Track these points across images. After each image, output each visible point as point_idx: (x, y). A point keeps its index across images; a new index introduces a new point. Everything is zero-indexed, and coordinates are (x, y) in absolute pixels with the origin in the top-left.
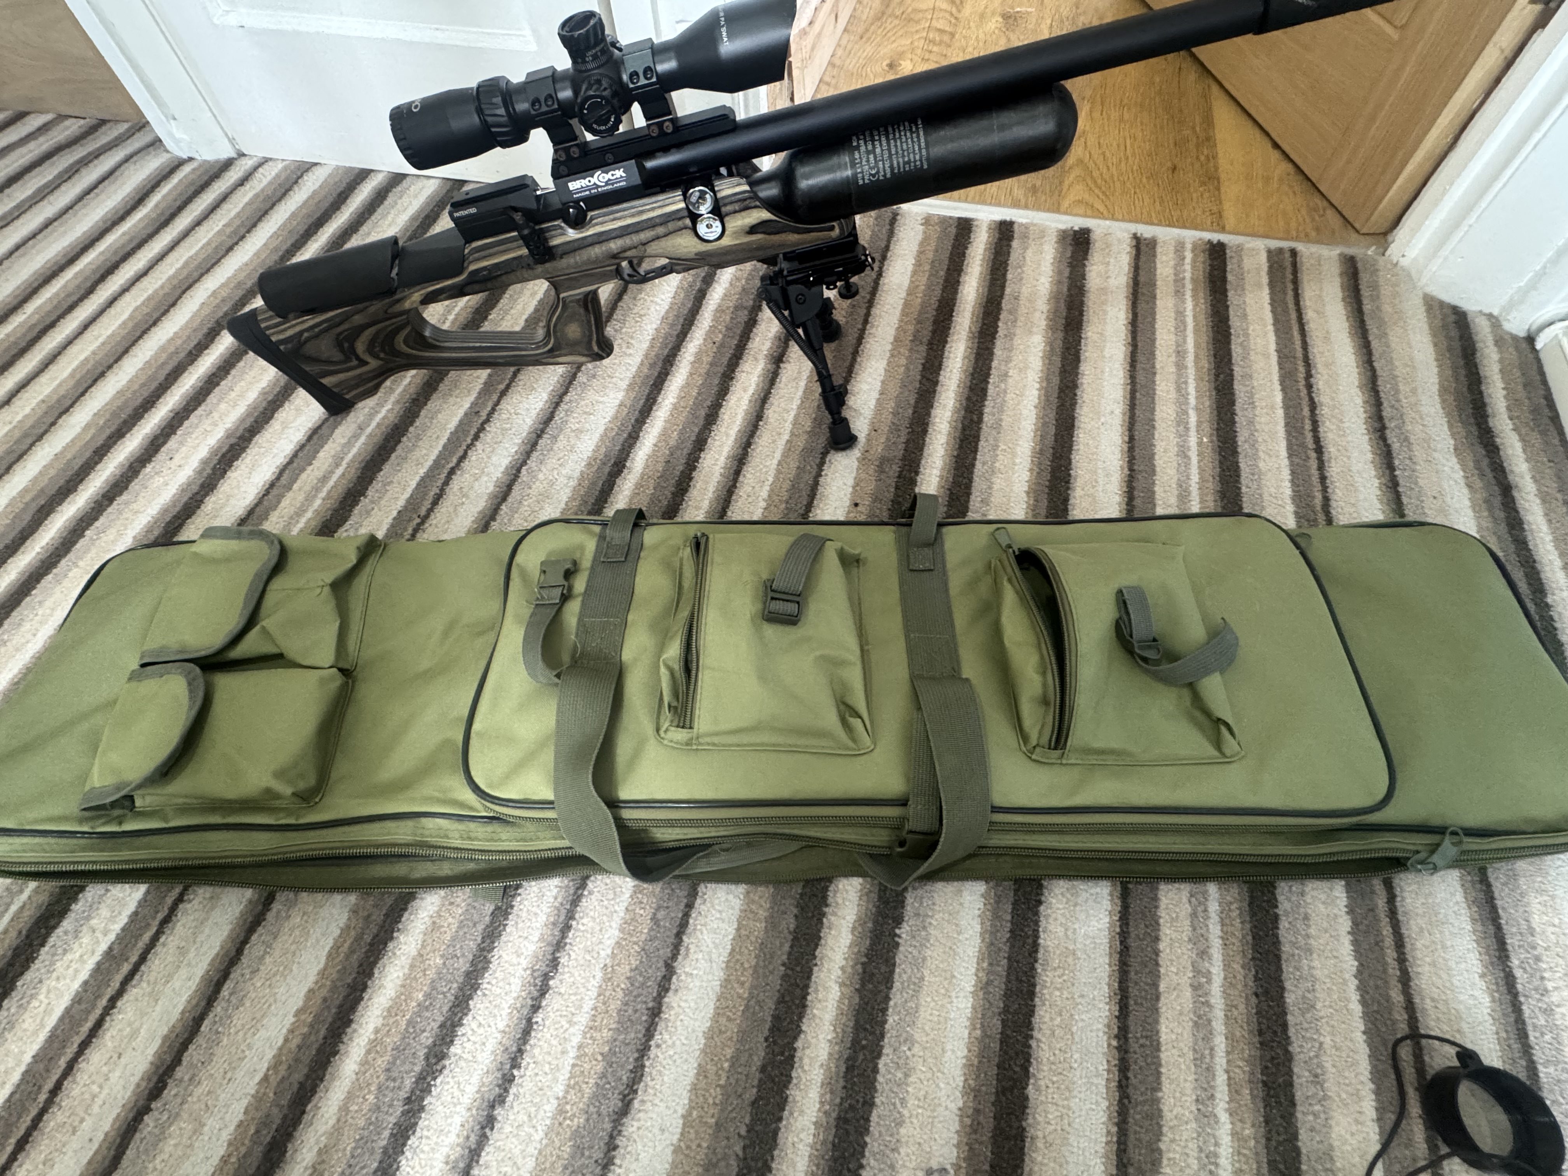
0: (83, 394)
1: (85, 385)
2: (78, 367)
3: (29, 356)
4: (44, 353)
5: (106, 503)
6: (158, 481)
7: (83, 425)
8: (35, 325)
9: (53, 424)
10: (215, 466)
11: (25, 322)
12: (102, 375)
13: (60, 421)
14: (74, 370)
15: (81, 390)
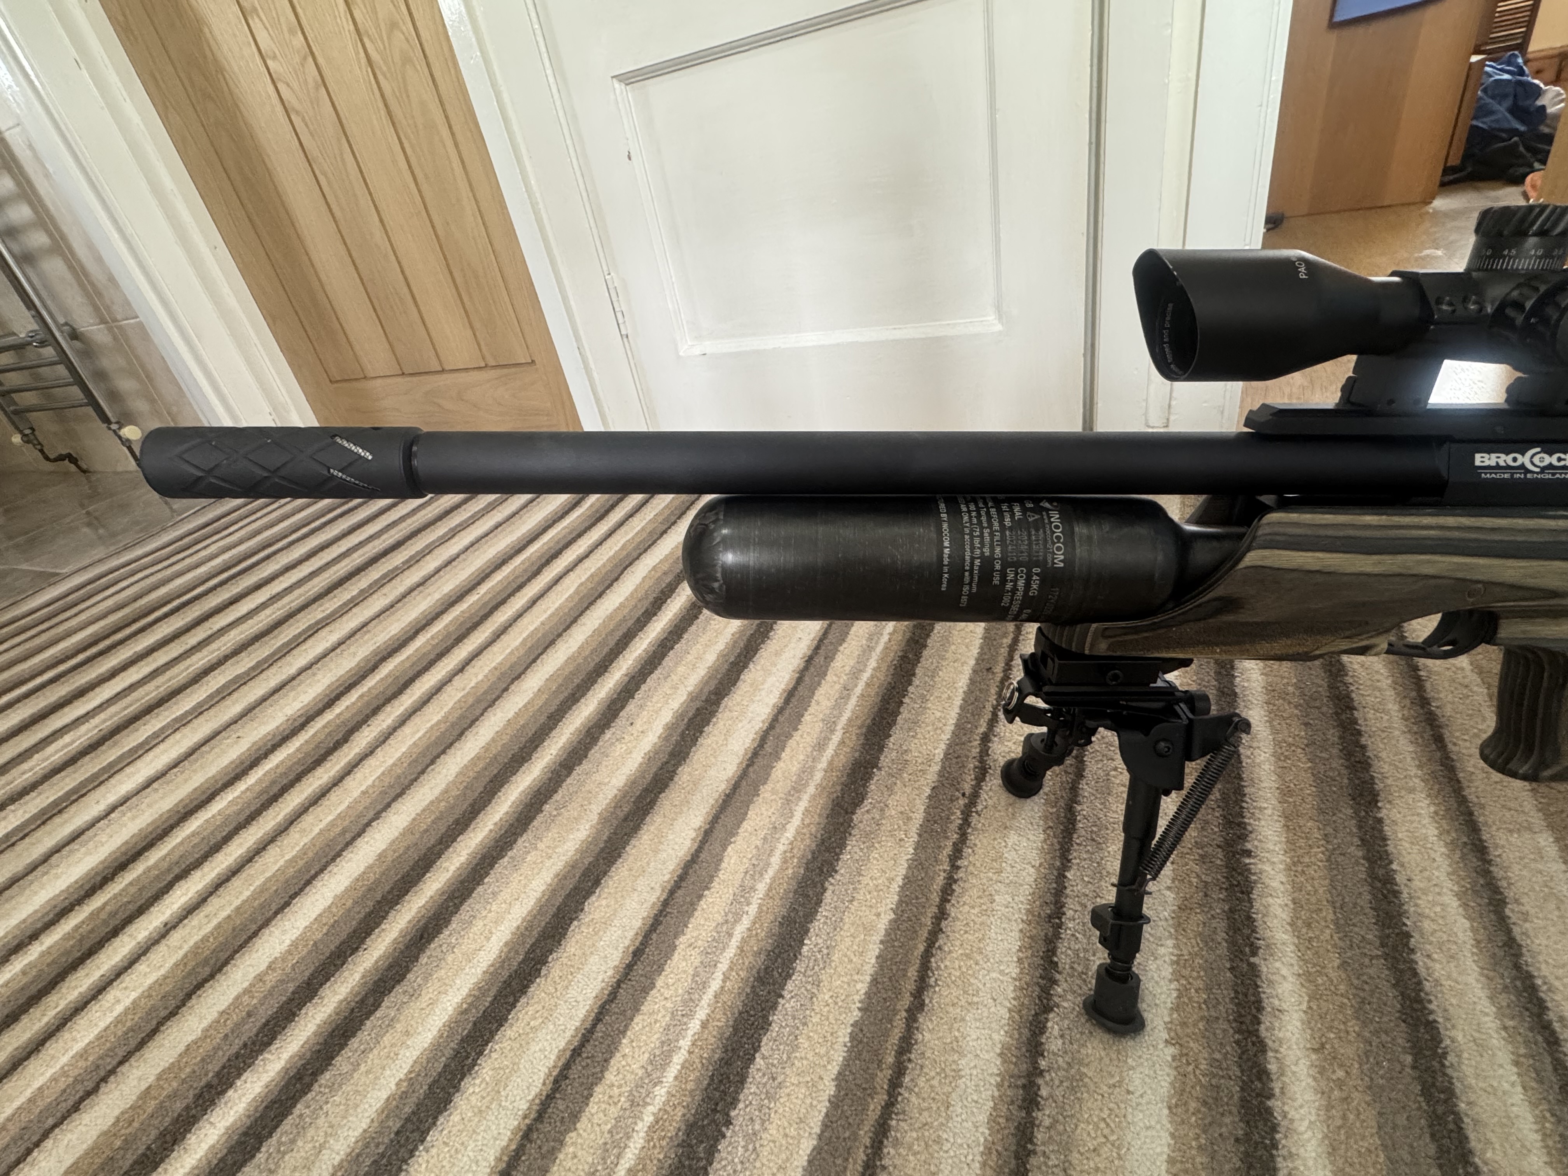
5: (565, 772)
6: (619, 749)
8: (488, 602)
10: (683, 732)
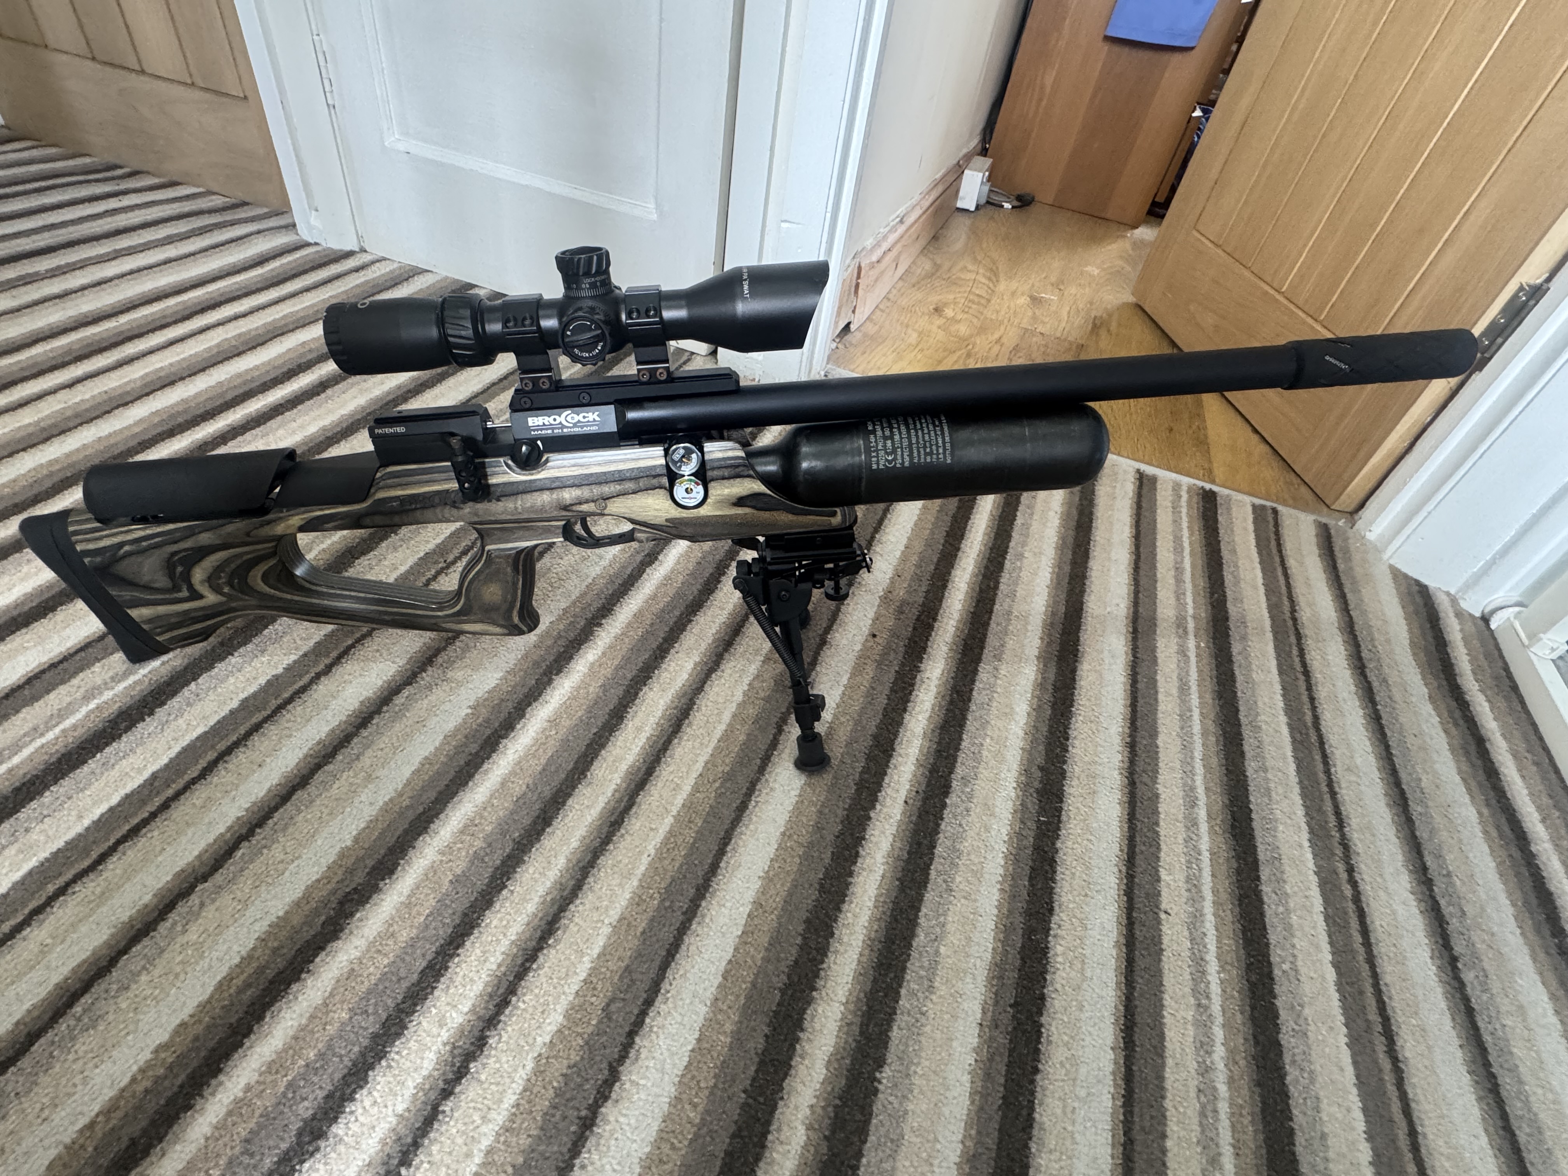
0: (148, 394)
1: (152, 388)
2: (151, 372)
3: (106, 354)
4: (123, 355)
7: (137, 418)
8: (122, 332)
9: (109, 412)
11: (115, 327)
12: (172, 383)
13: (116, 411)
14: (147, 375)
15: (147, 390)
